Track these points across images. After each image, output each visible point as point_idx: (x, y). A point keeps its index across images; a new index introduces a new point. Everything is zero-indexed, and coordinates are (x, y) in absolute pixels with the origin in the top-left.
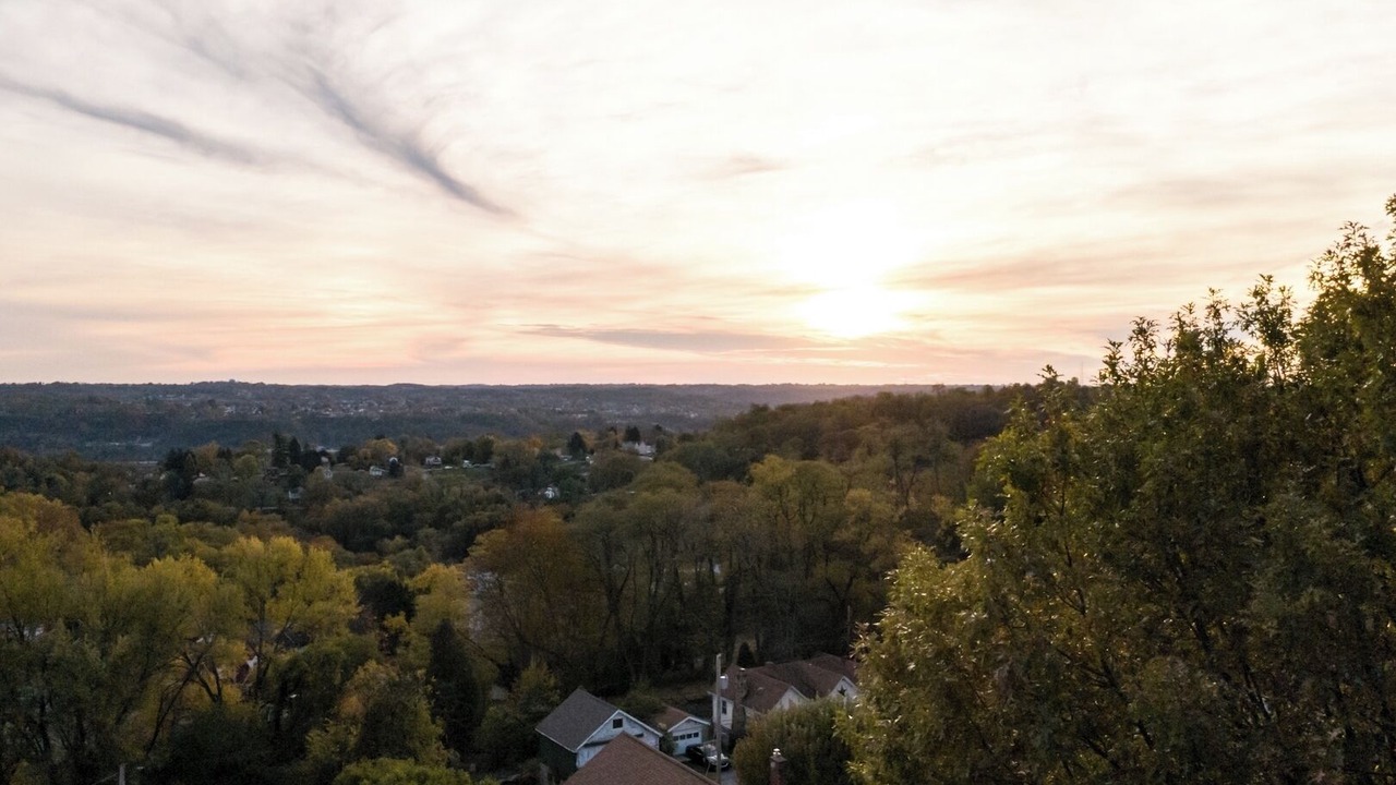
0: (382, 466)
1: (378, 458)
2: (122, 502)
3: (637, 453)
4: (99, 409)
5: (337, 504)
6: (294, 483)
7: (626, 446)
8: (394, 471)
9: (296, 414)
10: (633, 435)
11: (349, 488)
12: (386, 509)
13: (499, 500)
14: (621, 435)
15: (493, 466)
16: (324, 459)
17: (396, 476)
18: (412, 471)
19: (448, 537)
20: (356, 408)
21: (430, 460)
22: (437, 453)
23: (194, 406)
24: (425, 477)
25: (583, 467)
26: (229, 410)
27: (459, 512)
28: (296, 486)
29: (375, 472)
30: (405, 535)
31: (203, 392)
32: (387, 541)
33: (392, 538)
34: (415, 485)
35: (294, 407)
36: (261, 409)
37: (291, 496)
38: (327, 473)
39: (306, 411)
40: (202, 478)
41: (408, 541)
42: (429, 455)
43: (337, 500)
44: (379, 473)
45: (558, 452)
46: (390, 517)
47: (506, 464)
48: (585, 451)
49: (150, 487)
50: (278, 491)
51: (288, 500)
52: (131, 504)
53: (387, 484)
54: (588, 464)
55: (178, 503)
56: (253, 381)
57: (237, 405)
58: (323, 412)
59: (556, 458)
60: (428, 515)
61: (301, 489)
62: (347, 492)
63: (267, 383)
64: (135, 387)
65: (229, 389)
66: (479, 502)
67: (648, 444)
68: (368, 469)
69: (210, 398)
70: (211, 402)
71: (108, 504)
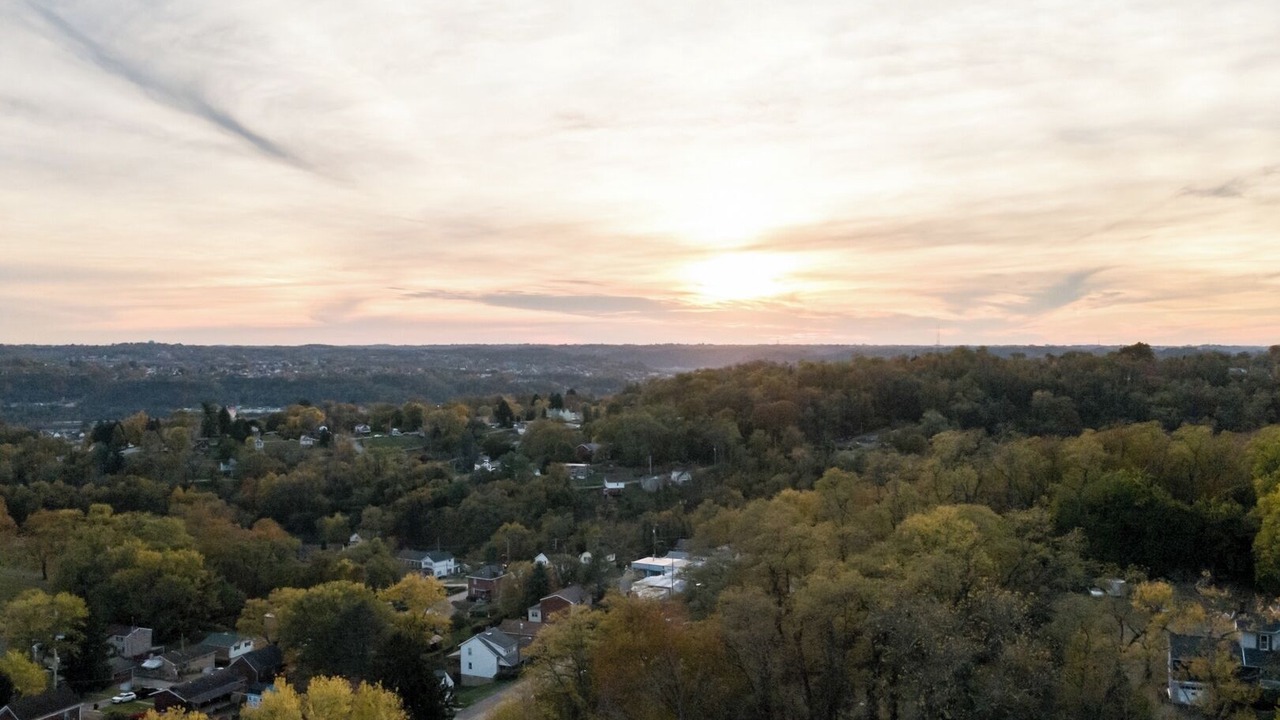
0: (312, 435)
1: (308, 428)
2: (51, 481)
3: (562, 421)
4: (25, 371)
5: (273, 479)
6: (225, 456)
7: (550, 413)
8: (325, 440)
9: (216, 375)
10: (557, 403)
11: (281, 458)
12: (324, 483)
13: (439, 474)
14: (547, 402)
15: (423, 435)
16: (254, 429)
17: (326, 446)
18: (341, 439)
19: (390, 516)
20: (273, 369)
21: (359, 428)
22: (365, 420)
23: (118, 368)
24: (358, 448)
25: (511, 435)
26: (150, 371)
27: (400, 487)
28: (228, 458)
29: (305, 441)
30: (345, 512)
31: (123, 352)
32: (327, 519)
33: (332, 516)
34: (349, 456)
35: (212, 368)
36: (181, 370)
37: (222, 467)
38: (258, 443)
39: (225, 372)
40: (130, 451)
41: (347, 518)
42: (357, 423)
43: (272, 474)
44: (310, 442)
45: (486, 420)
46: (328, 493)
47: (436, 433)
48: (512, 419)
49: (79, 461)
50: (209, 464)
51: (221, 473)
52: (60, 483)
53: (319, 455)
54: (516, 432)
55: (109, 477)
56: (172, 342)
57: (159, 367)
58: (240, 372)
59: (482, 426)
60: (368, 491)
61: (232, 461)
62: (281, 464)
63: (185, 343)
64: (58, 348)
65: (148, 350)
66: (418, 476)
67: (572, 411)
68: (298, 438)
69: (131, 360)
70: (133, 364)
71: (36, 484)
